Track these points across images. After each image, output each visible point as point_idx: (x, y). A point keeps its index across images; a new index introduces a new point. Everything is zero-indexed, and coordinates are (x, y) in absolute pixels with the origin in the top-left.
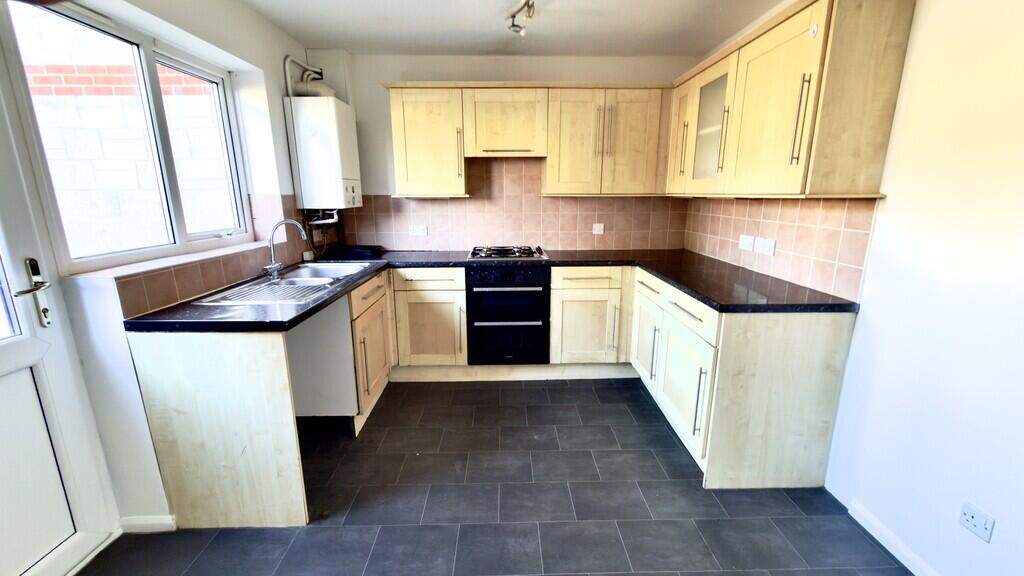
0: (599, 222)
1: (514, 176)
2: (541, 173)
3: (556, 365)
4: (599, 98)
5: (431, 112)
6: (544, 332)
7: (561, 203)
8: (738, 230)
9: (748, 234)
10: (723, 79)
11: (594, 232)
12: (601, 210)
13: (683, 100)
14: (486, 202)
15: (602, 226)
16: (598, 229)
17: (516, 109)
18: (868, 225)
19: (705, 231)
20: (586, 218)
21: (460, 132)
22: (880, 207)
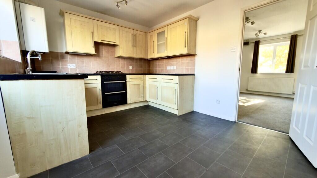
0: (131, 66)
1: (106, 50)
2: (114, 50)
3: (129, 104)
4: (132, 32)
5: (81, 24)
6: (125, 95)
7: (120, 60)
8: (166, 65)
9: (169, 66)
10: (164, 31)
11: (130, 68)
12: (131, 62)
13: (151, 36)
14: (98, 58)
15: (132, 67)
16: (131, 67)
17: (110, 29)
18: (195, 60)
19: (156, 67)
20: (127, 64)
21: (92, 33)
22: (196, 56)
